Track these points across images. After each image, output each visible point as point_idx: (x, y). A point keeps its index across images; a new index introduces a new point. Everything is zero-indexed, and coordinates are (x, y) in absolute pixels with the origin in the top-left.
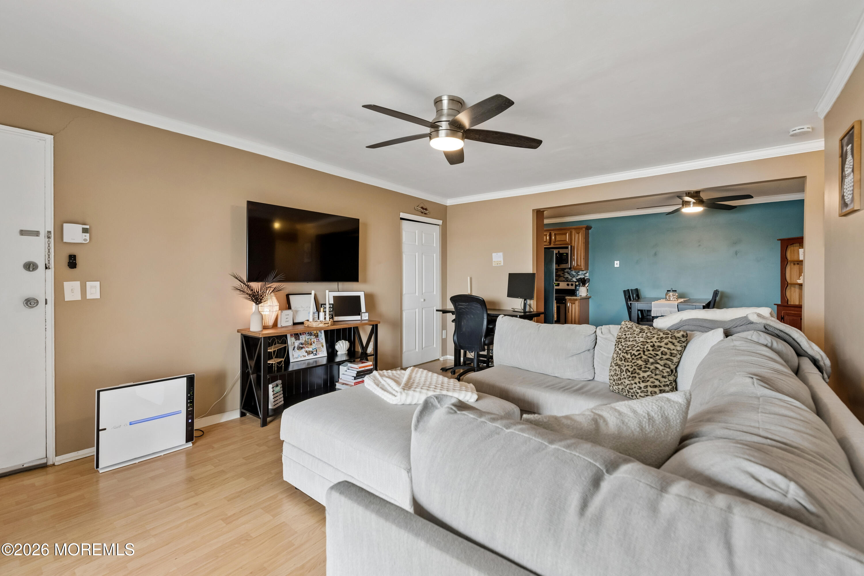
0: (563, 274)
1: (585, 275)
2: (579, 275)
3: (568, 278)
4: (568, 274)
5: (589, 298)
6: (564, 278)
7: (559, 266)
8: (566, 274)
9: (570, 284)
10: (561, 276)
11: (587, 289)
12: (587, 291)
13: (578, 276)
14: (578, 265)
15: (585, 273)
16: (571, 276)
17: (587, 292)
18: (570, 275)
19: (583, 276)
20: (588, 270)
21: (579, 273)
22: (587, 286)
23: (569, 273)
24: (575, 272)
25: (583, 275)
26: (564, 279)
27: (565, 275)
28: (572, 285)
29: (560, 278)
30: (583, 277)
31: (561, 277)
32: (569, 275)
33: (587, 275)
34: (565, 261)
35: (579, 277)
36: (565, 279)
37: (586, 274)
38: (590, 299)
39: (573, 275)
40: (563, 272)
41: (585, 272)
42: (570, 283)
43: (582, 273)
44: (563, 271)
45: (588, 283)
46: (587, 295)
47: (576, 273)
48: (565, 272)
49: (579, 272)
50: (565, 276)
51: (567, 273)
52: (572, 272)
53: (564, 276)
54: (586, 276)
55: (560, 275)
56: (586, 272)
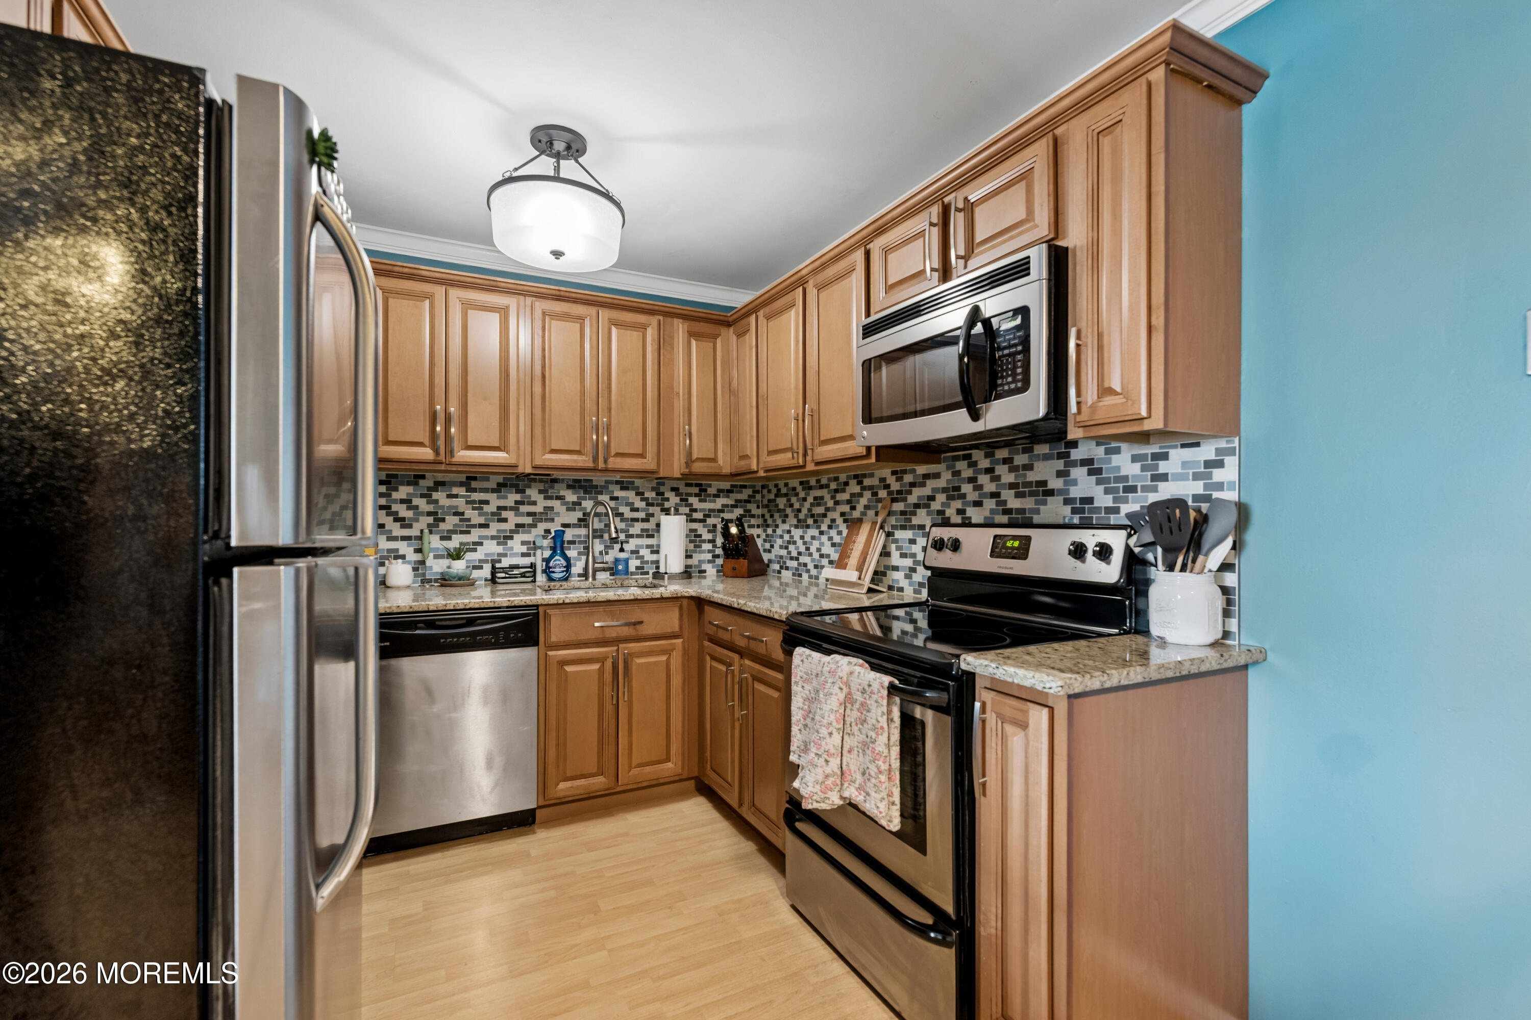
0: (1060, 474)
1: (1209, 475)
2: (1164, 477)
3: (1090, 500)
4: (1091, 473)
5: (1245, 667)
6: (1067, 501)
7: (975, 416)
8: (1079, 473)
9: (1091, 546)
10: (1051, 493)
11: (1225, 590)
12: (1229, 602)
13: (1155, 490)
14: (1111, 391)
15: (1212, 456)
16: (1107, 491)
17: (1227, 614)
18: (1107, 481)
19: (1198, 488)
20: (1237, 432)
21: (1163, 467)
22: (1226, 567)
23: (1098, 471)
24: (1135, 459)
25: (1197, 477)
26: (1067, 510)
27: (1075, 482)
28: (1104, 552)
29: (1045, 503)
30: (1188, 489)
31: (1049, 499)
32: (1099, 482)
33: (1228, 473)
34: (1014, 375)
35: (1166, 491)
36: (1074, 511)
37: (1220, 464)
38: (1251, 672)
39: (1125, 478)
40: (1060, 464)
41: (1207, 451)
42: (1091, 539)
43: (1185, 464)
44: (1060, 456)
45: (1229, 542)
46: (1226, 634)
47: (1144, 469)
48: (1074, 464)
49: (1165, 456)
50: (1076, 492)
51: (1085, 469)
52: (1116, 460)
53: (1067, 492)
54: (1220, 486)
55: (1044, 483)
56: (1218, 451)
